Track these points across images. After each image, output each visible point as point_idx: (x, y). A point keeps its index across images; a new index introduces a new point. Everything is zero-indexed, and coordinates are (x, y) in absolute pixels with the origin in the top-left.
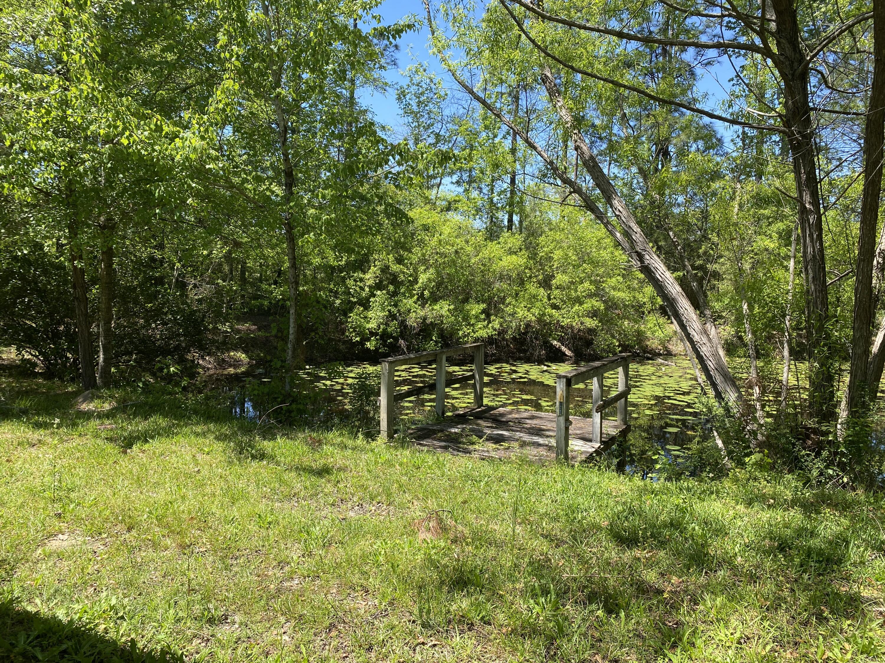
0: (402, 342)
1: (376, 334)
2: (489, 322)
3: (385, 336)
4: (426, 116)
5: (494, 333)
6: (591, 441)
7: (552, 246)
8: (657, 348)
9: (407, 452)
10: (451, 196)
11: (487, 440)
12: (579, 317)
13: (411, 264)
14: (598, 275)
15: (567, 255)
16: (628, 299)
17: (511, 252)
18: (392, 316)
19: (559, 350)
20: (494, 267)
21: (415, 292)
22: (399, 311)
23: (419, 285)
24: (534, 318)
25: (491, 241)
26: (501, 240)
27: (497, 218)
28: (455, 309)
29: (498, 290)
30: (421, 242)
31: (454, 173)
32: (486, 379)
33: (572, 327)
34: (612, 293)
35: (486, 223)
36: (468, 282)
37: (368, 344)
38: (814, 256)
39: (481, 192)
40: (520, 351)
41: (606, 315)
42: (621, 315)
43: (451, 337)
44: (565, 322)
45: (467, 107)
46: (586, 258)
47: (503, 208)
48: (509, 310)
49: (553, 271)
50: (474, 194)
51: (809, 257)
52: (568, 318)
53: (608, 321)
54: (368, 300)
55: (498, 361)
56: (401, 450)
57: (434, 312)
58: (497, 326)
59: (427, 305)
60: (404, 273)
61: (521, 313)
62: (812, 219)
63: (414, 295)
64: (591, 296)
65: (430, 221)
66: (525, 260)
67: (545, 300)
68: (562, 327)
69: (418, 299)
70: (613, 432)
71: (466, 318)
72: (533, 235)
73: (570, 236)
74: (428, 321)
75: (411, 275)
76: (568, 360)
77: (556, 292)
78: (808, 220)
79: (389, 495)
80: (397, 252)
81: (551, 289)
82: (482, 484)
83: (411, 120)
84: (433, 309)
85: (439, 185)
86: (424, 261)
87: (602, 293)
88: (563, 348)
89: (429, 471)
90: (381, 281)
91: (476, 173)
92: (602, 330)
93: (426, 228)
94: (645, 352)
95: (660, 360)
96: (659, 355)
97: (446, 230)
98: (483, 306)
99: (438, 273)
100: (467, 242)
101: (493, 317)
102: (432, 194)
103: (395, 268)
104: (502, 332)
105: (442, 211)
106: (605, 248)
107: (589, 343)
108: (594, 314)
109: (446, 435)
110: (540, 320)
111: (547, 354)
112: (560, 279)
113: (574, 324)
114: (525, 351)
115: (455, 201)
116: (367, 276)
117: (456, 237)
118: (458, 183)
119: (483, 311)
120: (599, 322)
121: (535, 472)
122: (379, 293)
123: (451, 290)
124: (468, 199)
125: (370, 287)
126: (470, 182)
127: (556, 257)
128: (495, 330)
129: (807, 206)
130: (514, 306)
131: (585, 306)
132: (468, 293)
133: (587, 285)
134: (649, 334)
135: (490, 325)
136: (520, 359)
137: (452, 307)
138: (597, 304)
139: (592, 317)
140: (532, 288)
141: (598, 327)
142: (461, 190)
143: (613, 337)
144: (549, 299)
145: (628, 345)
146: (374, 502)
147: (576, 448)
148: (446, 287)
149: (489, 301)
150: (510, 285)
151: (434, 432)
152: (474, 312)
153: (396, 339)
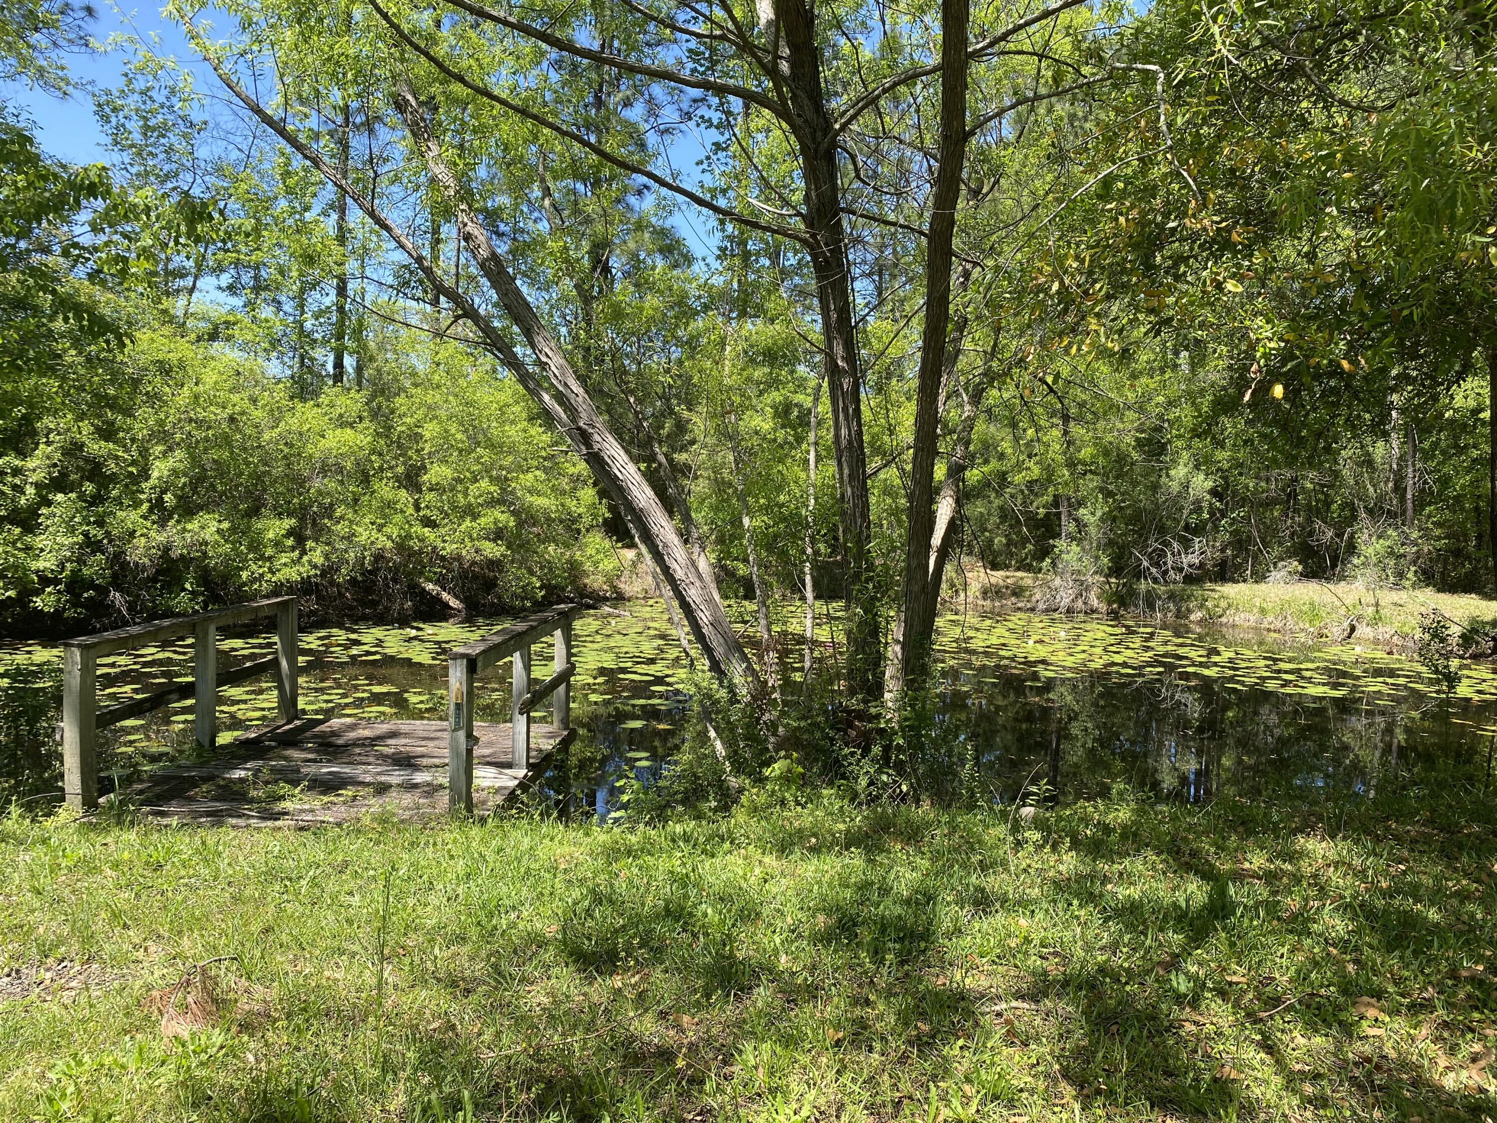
0: (116, 597)
1: (56, 582)
2: (304, 552)
3: (76, 584)
4: (162, 156)
5: (313, 572)
6: (509, 765)
7: (420, 414)
8: (601, 589)
9: (131, 836)
10: (218, 313)
11: (310, 788)
12: (472, 539)
13: (133, 440)
14: (501, 468)
15: (446, 431)
16: (553, 508)
17: (342, 423)
18: (91, 545)
19: (437, 599)
20: (310, 449)
21: (143, 497)
22: (108, 533)
23: (153, 482)
24: (389, 544)
25: (304, 400)
26: (323, 399)
27: (312, 359)
28: (233, 530)
29: (320, 493)
30: (154, 398)
31: (222, 271)
32: (302, 660)
33: (459, 558)
34: (529, 498)
35: (290, 367)
36: (258, 477)
37: (38, 602)
38: (850, 442)
39: (279, 309)
40: (365, 604)
41: (519, 535)
42: (543, 536)
43: (224, 582)
44: (449, 549)
45: (245, 148)
46: (481, 437)
47: (325, 342)
48: (341, 528)
49: (423, 459)
50: (266, 312)
51: (844, 443)
52: (452, 542)
53: (520, 546)
54: (33, 512)
55: (322, 624)
56: (116, 832)
57: (188, 535)
58: (319, 560)
59: (172, 523)
60: (117, 458)
61: (365, 535)
62: (846, 383)
63: (141, 503)
64: (492, 503)
65: (173, 357)
66: (369, 439)
67: (411, 510)
68: (443, 558)
69: (151, 510)
70: (548, 745)
71: (256, 546)
72: (383, 392)
73: (451, 398)
74: (175, 554)
75: (134, 463)
76: (455, 616)
77: (430, 497)
78: (841, 385)
79: (88, 939)
80: (99, 416)
81: (420, 491)
82: (303, 882)
83: (127, 161)
84: (184, 530)
85: (191, 291)
86: (161, 435)
87: (510, 498)
88: (445, 596)
89: (183, 873)
90: (64, 475)
91: (269, 273)
92: (513, 561)
93: (165, 369)
94: (582, 596)
95: (607, 609)
96: (606, 599)
97: (210, 378)
98: (289, 523)
99: (194, 460)
100: (254, 401)
101: (310, 544)
102: (178, 306)
103: (96, 447)
104: (328, 571)
105: (199, 339)
106: (513, 422)
107: (490, 585)
108: (498, 535)
109: (220, 787)
110: (401, 547)
111: (416, 608)
112: (437, 473)
113: (464, 553)
114: (374, 604)
115: (226, 322)
116: (31, 464)
117: (230, 391)
118: (232, 289)
119: (290, 533)
120: (508, 548)
121: (412, 844)
122: (60, 497)
123: (224, 493)
124: (254, 320)
125: (37, 485)
126: (258, 288)
127: (427, 435)
128: (315, 567)
129: (840, 363)
130: (351, 522)
131: (482, 521)
132: (258, 499)
133: (484, 484)
134: (588, 566)
135: (305, 558)
136: (364, 618)
137: (225, 525)
138: (503, 517)
139: (494, 540)
140: (385, 489)
141: (505, 556)
142: (238, 302)
143: (531, 573)
144: (418, 508)
145: (555, 587)
146: (50, 961)
147: (485, 783)
148: (212, 485)
149: (302, 513)
150: (342, 482)
151: (193, 783)
152: (271, 535)
153: (103, 591)
